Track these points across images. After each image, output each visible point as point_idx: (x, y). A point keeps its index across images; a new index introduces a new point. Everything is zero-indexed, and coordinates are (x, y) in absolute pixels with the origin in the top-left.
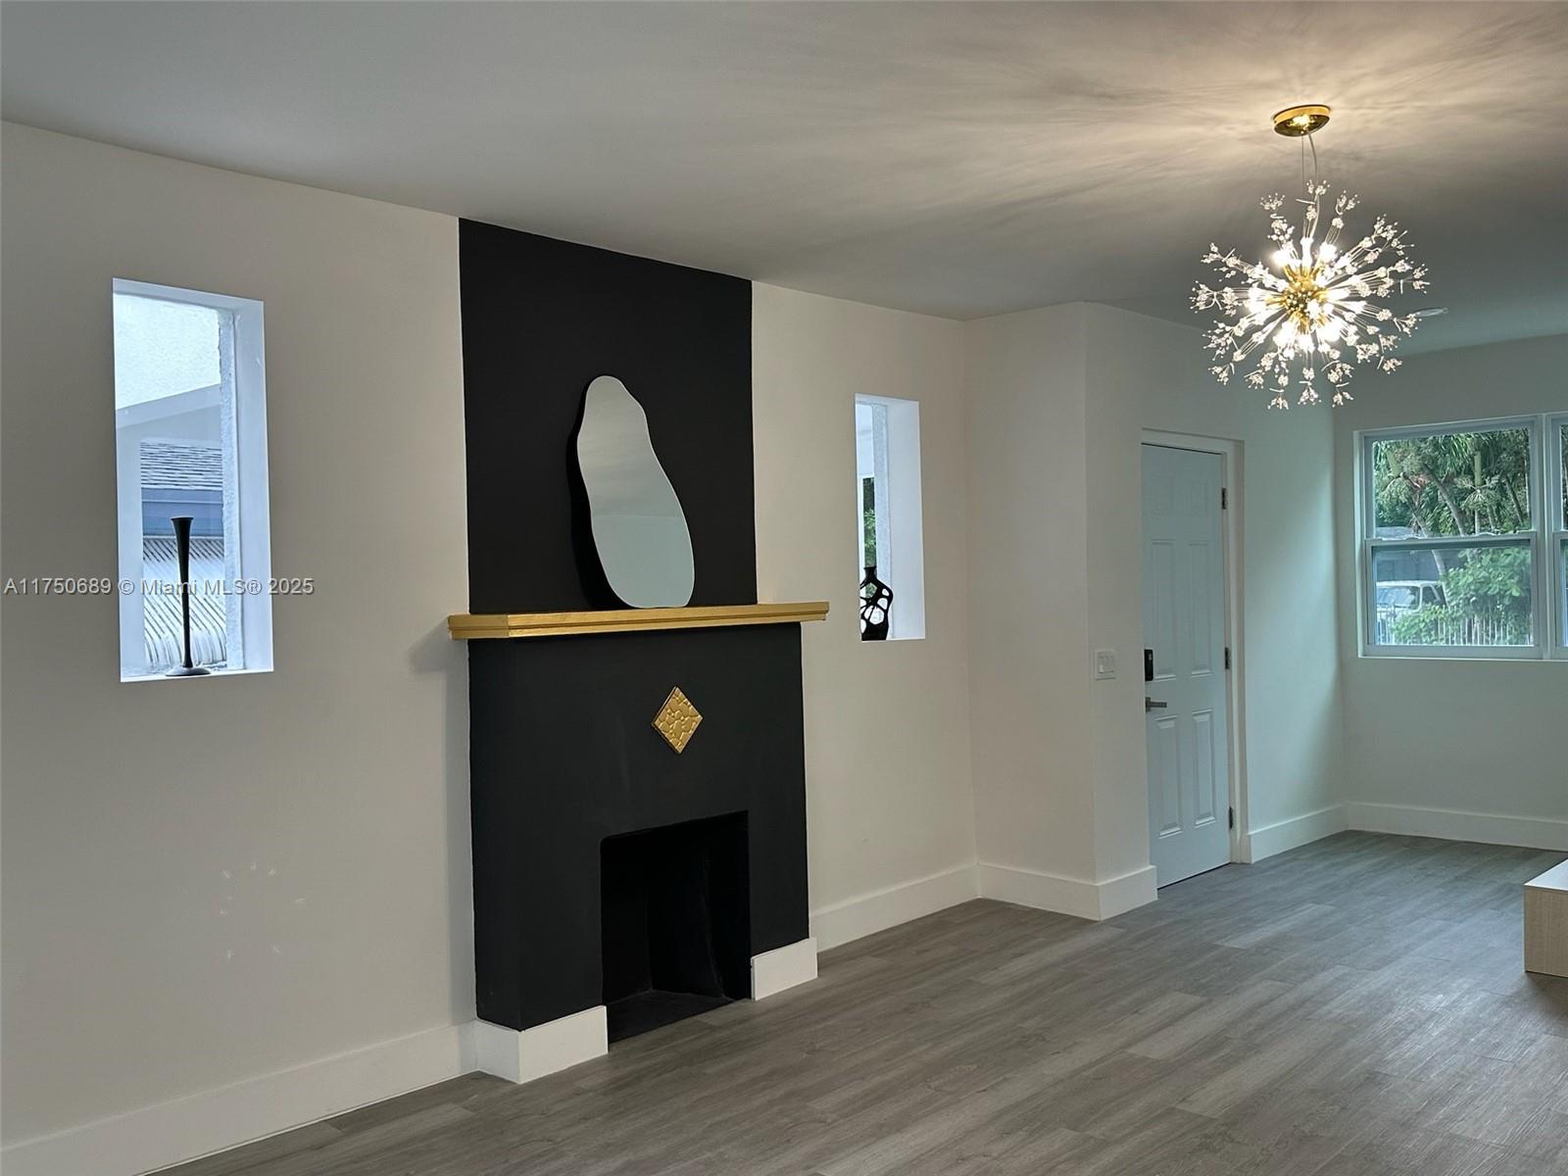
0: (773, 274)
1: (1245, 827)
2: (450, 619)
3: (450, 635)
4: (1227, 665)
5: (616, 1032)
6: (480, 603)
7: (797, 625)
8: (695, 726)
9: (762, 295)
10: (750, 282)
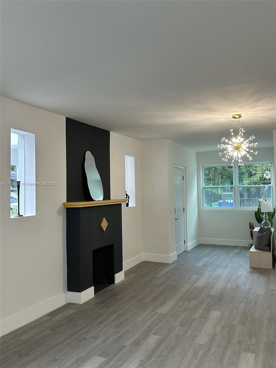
0: (113, 130)
1: (187, 244)
2: (63, 203)
3: (63, 207)
4: (184, 211)
5: (96, 291)
6: (69, 200)
7: (121, 204)
8: (107, 225)
9: (112, 134)
10: (110, 132)
